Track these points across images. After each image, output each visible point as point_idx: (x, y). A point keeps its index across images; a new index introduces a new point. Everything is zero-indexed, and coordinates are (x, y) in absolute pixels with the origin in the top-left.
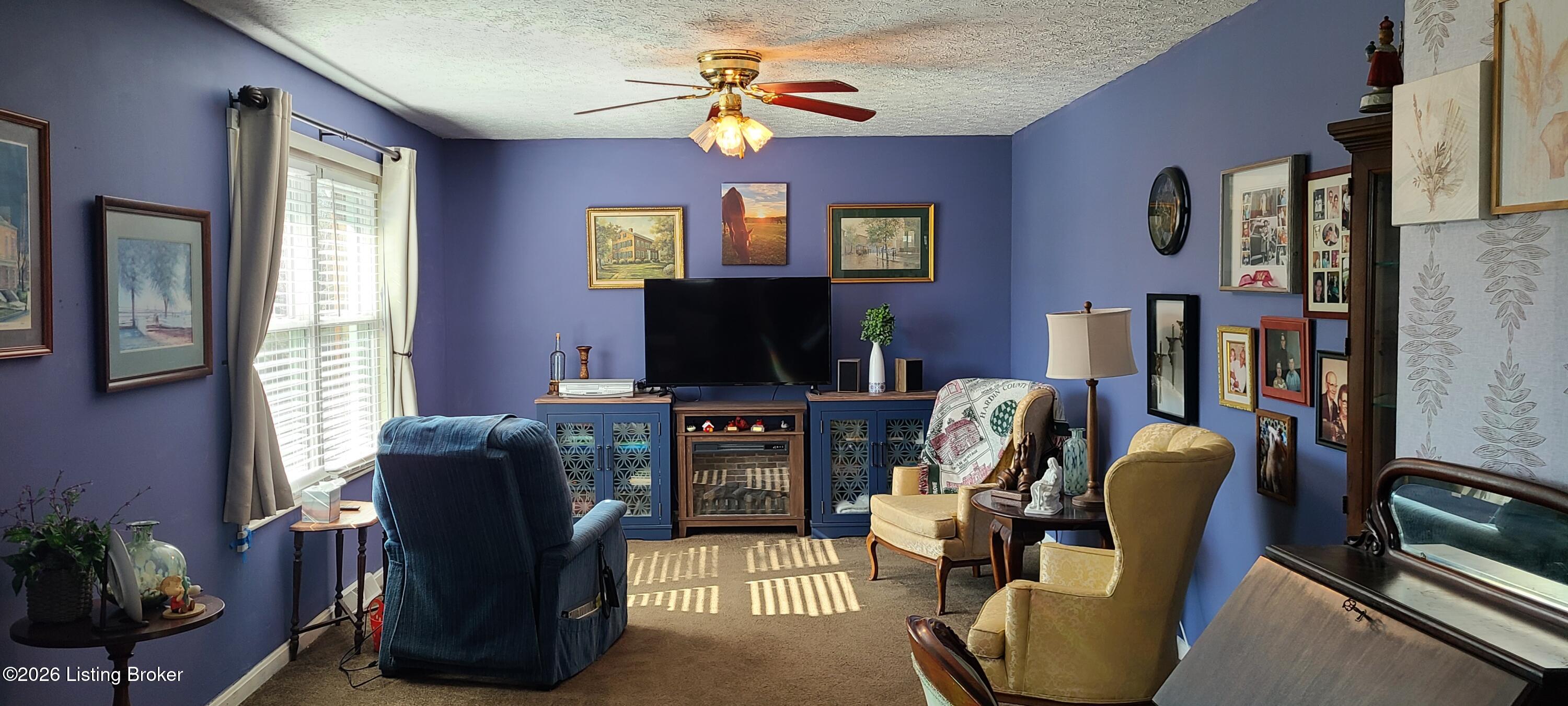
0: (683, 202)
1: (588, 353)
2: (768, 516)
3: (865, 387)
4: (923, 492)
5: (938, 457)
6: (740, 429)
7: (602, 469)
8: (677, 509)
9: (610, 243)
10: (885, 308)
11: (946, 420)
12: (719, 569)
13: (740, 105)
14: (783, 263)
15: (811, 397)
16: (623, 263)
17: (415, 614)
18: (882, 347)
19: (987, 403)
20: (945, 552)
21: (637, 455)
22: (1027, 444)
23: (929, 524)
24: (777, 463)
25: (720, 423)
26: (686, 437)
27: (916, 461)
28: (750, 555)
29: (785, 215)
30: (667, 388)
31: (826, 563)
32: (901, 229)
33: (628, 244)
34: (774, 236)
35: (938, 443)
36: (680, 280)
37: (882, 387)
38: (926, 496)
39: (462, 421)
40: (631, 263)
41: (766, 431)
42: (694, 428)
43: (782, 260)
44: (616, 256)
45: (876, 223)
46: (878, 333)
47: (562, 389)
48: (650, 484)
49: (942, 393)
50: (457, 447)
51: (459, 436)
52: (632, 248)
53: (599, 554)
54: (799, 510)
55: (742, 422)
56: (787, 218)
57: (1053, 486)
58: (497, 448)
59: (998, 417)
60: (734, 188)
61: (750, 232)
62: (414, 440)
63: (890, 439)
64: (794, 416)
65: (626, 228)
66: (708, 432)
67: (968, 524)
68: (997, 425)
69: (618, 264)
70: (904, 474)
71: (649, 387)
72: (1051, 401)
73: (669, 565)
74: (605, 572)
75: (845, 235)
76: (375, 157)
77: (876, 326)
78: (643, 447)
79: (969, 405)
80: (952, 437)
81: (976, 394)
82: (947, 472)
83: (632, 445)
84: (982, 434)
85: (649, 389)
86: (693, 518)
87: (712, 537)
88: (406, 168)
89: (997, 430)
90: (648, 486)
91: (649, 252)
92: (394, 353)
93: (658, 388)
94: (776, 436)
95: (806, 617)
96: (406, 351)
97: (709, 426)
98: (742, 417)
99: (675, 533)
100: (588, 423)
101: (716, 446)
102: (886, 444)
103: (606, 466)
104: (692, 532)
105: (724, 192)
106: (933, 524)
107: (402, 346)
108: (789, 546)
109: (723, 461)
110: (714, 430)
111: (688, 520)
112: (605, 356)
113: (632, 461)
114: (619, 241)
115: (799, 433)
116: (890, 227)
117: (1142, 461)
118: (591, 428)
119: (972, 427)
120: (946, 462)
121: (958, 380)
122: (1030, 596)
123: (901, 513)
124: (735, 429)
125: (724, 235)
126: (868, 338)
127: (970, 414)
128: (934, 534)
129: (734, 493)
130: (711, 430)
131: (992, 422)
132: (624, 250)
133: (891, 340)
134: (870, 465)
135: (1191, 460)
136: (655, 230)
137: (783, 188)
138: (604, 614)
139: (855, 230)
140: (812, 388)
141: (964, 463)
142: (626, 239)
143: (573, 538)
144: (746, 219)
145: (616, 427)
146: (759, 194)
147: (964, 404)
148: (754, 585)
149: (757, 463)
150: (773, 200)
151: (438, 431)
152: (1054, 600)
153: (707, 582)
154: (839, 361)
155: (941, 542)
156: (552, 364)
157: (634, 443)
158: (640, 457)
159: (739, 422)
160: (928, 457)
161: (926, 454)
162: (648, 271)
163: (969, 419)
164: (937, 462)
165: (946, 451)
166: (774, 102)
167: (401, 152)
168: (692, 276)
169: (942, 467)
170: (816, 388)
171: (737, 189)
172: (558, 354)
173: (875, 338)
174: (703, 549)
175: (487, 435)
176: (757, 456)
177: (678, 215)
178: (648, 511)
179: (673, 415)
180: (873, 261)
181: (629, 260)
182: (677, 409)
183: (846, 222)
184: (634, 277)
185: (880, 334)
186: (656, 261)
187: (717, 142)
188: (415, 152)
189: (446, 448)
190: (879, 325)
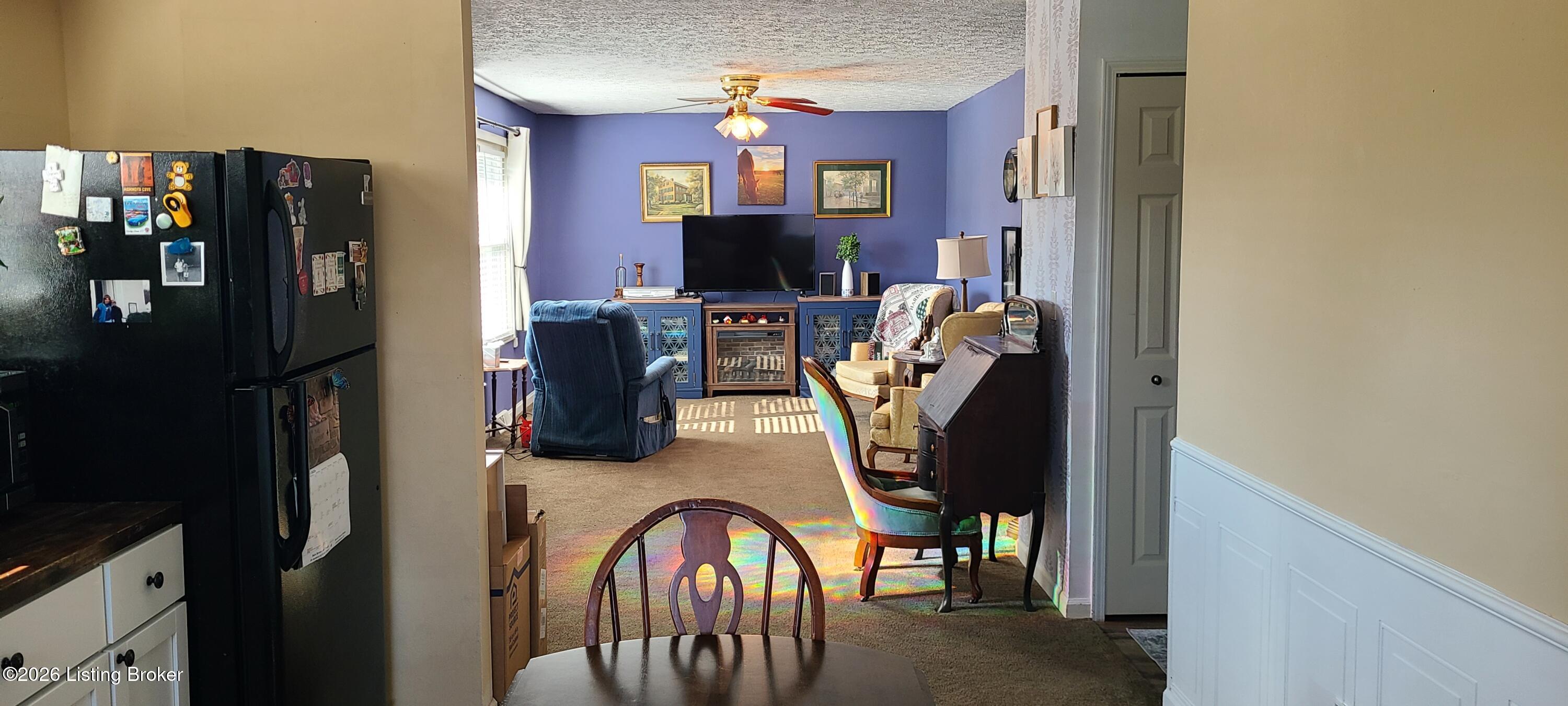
0: (709, 159)
1: (642, 268)
2: (771, 382)
3: (839, 293)
4: (871, 359)
5: (882, 337)
6: (750, 322)
7: (654, 349)
8: (706, 380)
9: (657, 189)
10: (854, 236)
11: (888, 312)
12: (734, 413)
13: (747, 108)
14: (782, 204)
15: (800, 299)
16: (666, 204)
17: (552, 419)
18: (851, 264)
19: (915, 300)
20: (879, 393)
21: (678, 340)
22: (927, 321)
23: (869, 375)
24: (777, 346)
25: (736, 317)
26: (712, 327)
27: (866, 340)
28: (756, 406)
29: (783, 169)
30: (699, 293)
31: (808, 410)
32: (867, 179)
33: (670, 190)
34: (775, 184)
35: (882, 327)
36: (707, 217)
37: (851, 293)
38: (873, 361)
39: (581, 303)
40: (672, 203)
41: (768, 323)
42: (718, 321)
43: (781, 202)
44: (662, 199)
45: (848, 174)
46: (848, 253)
47: (625, 293)
48: (687, 360)
49: (886, 294)
50: (579, 318)
51: (580, 311)
52: (673, 193)
53: (661, 388)
54: (792, 378)
55: (752, 317)
56: (785, 171)
57: (937, 344)
58: (603, 318)
59: (921, 309)
60: (746, 150)
61: (758, 181)
62: (553, 314)
63: (855, 328)
64: (788, 313)
65: (669, 178)
66: (727, 323)
67: (894, 375)
68: (920, 314)
69: (663, 204)
70: (858, 347)
71: (686, 292)
72: (951, 297)
73: (701, 411)
74: (664, 399)
75: (826, 183)
76: (503, 133)
77: (847, 249)
78: (682, 334)
79: (903, 302)
80: (891, 322)
81: (907, 294)
82: (888, 346)
83: (675, 332)
84: (911, 321)
85: (685, 294)
86: (717, 384)
87: (731, 397)
88: (524, 141)
89: (920, 317)
90: (686, 362)
91: (685, 195)
92: (515, 266)
93: (692, 293)
94: (776, 326)
95: (790, 434)
96: (523, 266)
97: (728, 320)
98: (752, 314)
99: (705, 395)
100: (643, 317)
101: (733, 334)
102: (852, 332)
103: (656, 347)
104: (717, 393)
105: (739, 153)
106: (872, 375)
107: (521, 261)
108: (784, 402)
109: (738, 345)
110: (732, 322)
111: (714, 385)
112: (654, 271)
113: (674, 344)
114: (663, 188)
115: (792, 324)
116: (859, 178)
117: (959, 317)
118: (646, 321)
119: (904, 316)
120: (888, 340)
121: (897, 285)
122: (903, 393)
123: (853, 370)
124: (747, 321)
125: (739, 183)
126: (841, 257)
127: (903, 308)
128: (872, 382)
129: (746, 367)
130: (730, 322)
131: (917, 312)
132: (667, 194)
133: (857, 259)
134: (841, 347)
135: (985, 317)
136: (690, 180)
137: (782, 149)
138: (663, 424)
139: (834, 180)
140: (801, 293)
141: (898, 340)
142: (669, 186)
143: (646, 375)
144: (755, 172)
145: (663, 321)
146: (764, 154)
147: (900, 301)
148: (758, 421)
149: (762, 347)
150: (774, 158)
151: (567, 308)
152: (916, 395)
153: (727, 419)
154: (821, 274)
155: (877, 387)
156: (617, 276)
157: (676, 331)
158: (680, 341)
159: (750, 317)
160: (876, 337)
161: (874, 335)
162: (685, 210)
163: (902, 311)
164: (881, 340)
165: (888, 332)
166: (769, 105)
167: (520, 130)
168: (716, 213)
169: (885, 343)
170: (804, 293)
171: (749, 150)
172: (621, 269)
173: (846, 257)
174: (724, 403)
175: (597, 310)
176: (762, 341)
177: (706, 169)
178: (686, 379)
179: (703, 312)
180: (846, 202)
181: (671, 201)
182: (705, 307)
183: (826, 174)
184: (674, 214)
185: (849, 255)
186: (690, 202)
187: (733, 132)
188: (529, 129)
189: (572, 318)
190: (849, 249)
